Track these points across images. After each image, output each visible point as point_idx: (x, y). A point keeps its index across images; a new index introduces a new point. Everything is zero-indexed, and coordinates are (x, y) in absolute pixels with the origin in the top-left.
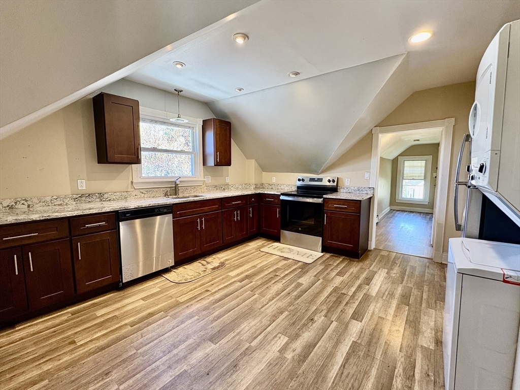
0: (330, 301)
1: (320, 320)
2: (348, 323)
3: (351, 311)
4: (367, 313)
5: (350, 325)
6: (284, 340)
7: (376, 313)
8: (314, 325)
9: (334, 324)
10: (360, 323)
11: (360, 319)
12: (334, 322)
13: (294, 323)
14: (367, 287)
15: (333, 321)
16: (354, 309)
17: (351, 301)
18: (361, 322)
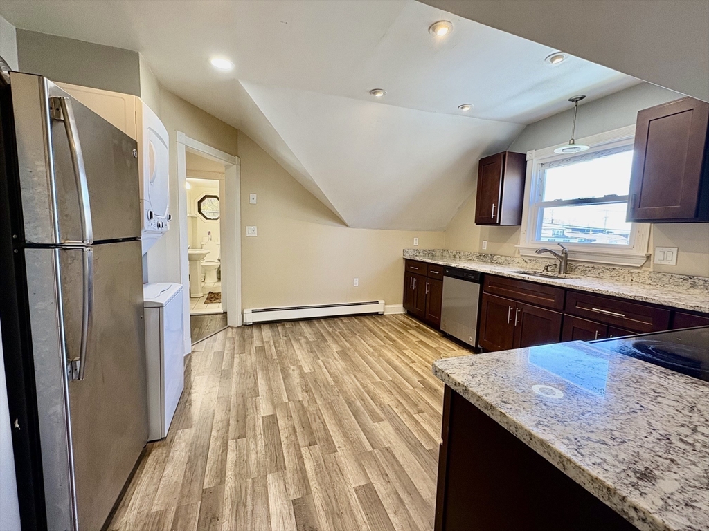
0: (315, 421)
1: (301, 395)
2: (274, 408)
3: (282, 423)
4: (262, 432)
5: (271, 407)
6: (307, 370)
7: (251, 440)
8: (300, 389)
9: (285, 399)
10: (263, 415)
11: (265, 419)
12: (287, 401)
13: (315, 381)
14: (293, 497)
15: (289, 401)
16: (280, 428)
17: (293, 438)
18: (263, 417)
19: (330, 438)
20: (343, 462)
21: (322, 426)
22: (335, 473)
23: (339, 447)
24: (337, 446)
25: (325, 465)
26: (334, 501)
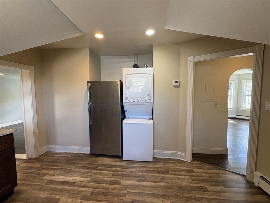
0: (105, 198)
3: (113, 186)
9: (130, 191)
10: (122, 181)
11: (119, 181)
12: (128, 191)
17: (101, 188)
19: (89, 200)
20: (73, 200)
21: (100, 199)
22: (72, 195)
23: (81, 201)
24: (83, 201)
25: (78, 193)
26: (64, 191)
